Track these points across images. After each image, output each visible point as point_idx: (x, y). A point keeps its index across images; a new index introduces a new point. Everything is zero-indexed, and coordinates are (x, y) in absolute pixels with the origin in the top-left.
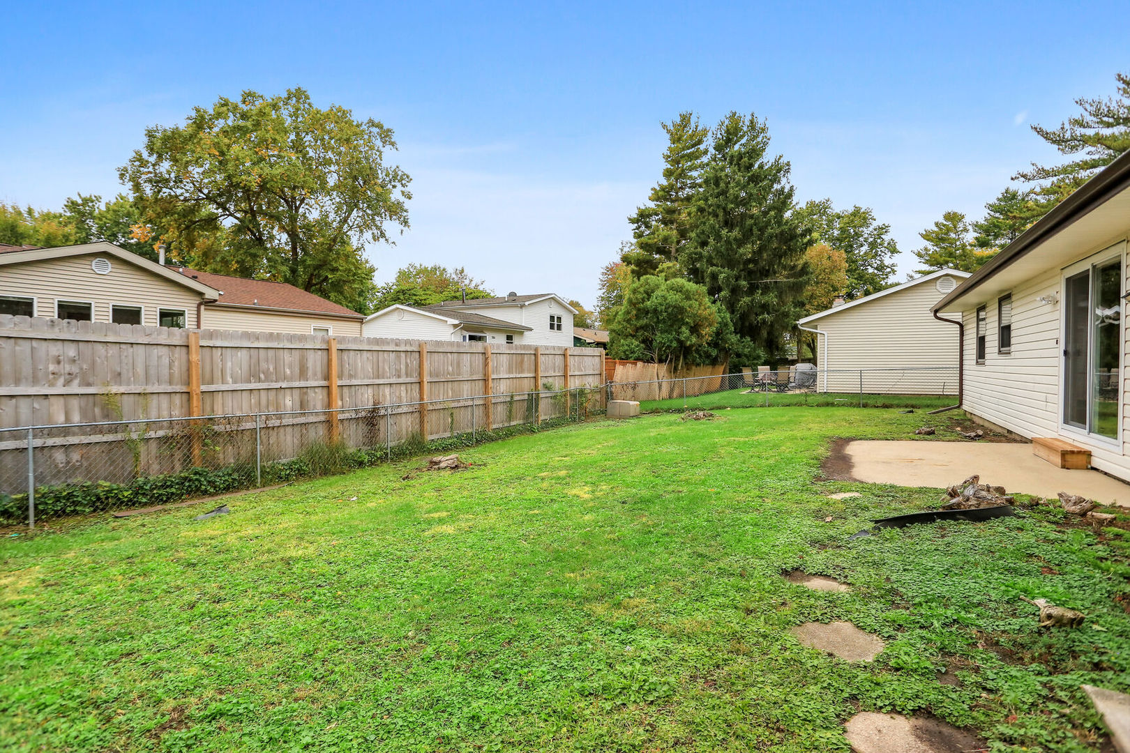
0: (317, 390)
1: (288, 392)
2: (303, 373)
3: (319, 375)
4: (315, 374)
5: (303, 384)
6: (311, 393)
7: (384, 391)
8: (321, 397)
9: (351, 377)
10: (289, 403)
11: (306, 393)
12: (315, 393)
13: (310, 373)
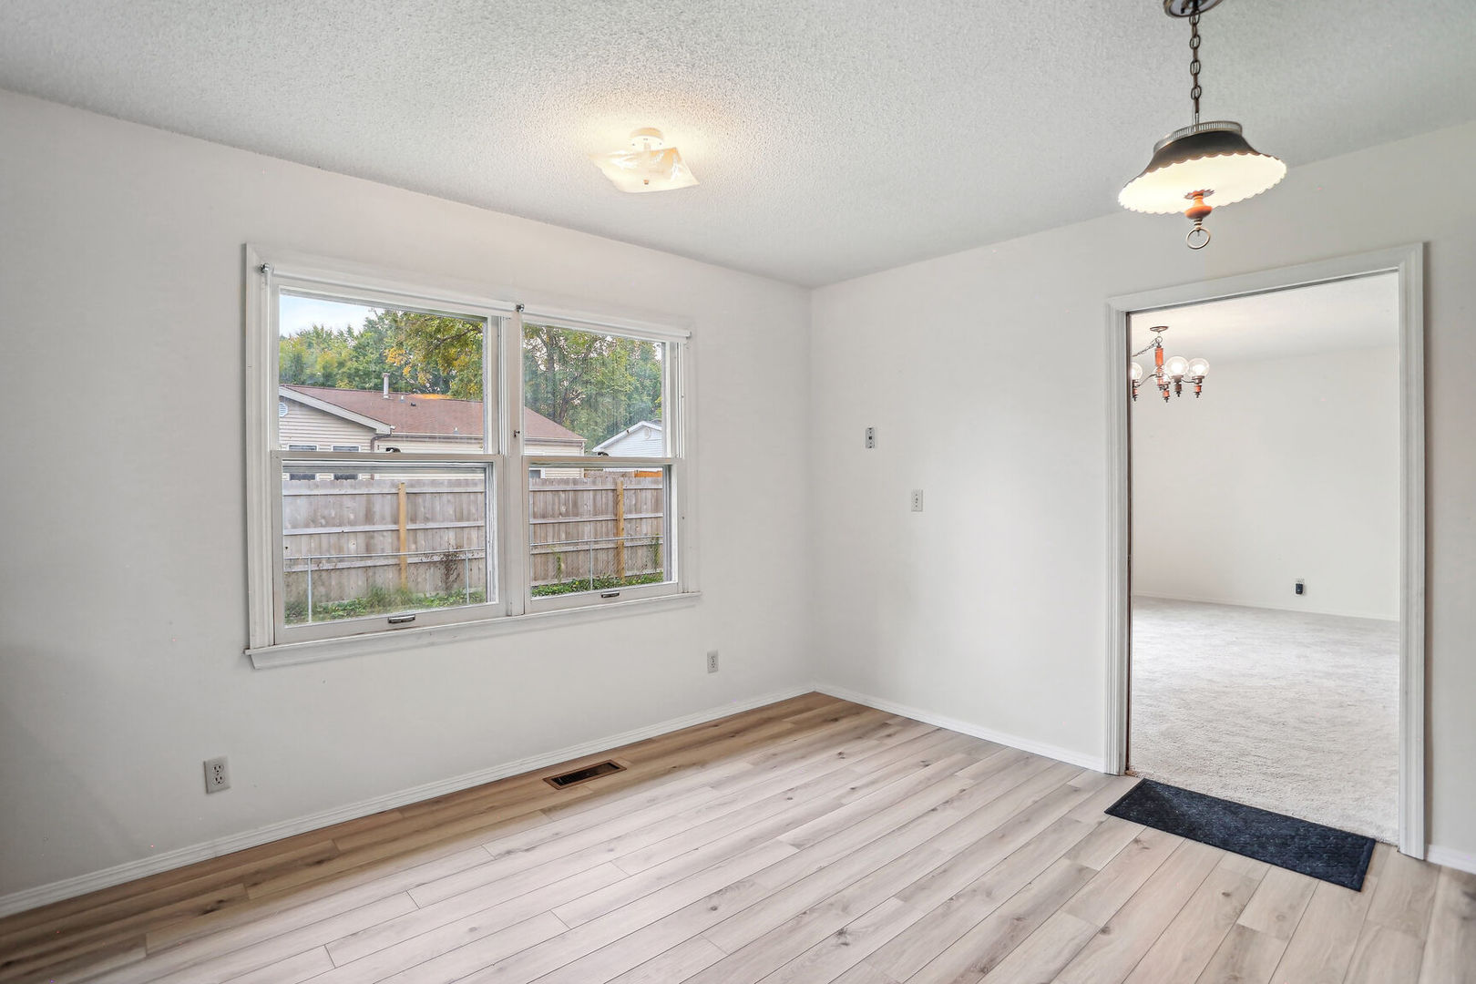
0: (385, 533)
1: (352, 536)
2: (369, 518)
3: (388, 518)
4: (383, 518)
5: (368, 528)
6: (378, 538)
7: (469, 534)
8: (390, 540)
9: (427, 520)
10: (352, 546)
11: (372, 537)
12: (383, 536)
13: (377, 517)
